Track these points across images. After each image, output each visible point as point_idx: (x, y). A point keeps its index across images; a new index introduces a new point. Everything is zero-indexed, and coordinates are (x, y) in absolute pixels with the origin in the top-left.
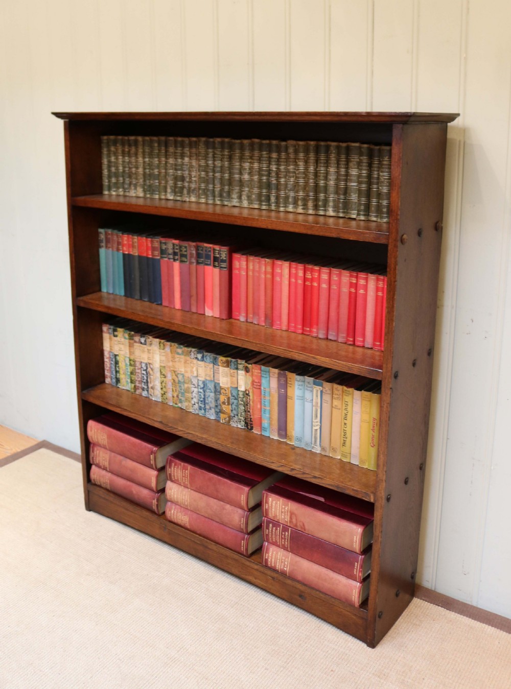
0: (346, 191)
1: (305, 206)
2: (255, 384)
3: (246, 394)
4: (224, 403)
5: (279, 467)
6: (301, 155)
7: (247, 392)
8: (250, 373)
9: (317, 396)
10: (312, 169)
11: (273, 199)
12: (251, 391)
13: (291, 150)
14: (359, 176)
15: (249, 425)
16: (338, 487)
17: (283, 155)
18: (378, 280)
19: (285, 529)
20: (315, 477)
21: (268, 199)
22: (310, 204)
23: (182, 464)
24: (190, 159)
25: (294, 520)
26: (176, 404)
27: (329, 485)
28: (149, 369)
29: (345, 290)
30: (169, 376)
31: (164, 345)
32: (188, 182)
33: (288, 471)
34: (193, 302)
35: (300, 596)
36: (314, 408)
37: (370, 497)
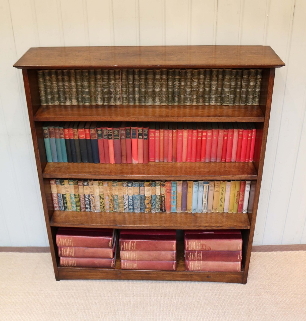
0: (222, 92)
1: (198, 101)
2: (168, 191)
3: (162, 196)
4: (148, 204)
5: (197, 228)
6: (196, 77)
7: (163, 195)
8: (165, 187)
9: (206, 189)
10: (201, 83)
11: (177, 99)
12: (165, 195)
13: (189, 74)
14: (230, 85)
15: (163, 210)
16: (231, 227)
17: (183, 77)
18: (239, 131)
19: (199, 252)
20: (218, 227)
21: (173, 99)
22: (201, 100)
23: (131, 241)
24: (115, 81)
25: (204, 247)
26: (112, 210)
27: (226, 228)
28: (91, 197)
29: (221, 138)
30: (107, 198)
31: (102, 183)
32: (114, 94)
33: (202, 228)
34: (124, 158)
35: (207, 277)
36: (204, 194)
37: (248, 227)
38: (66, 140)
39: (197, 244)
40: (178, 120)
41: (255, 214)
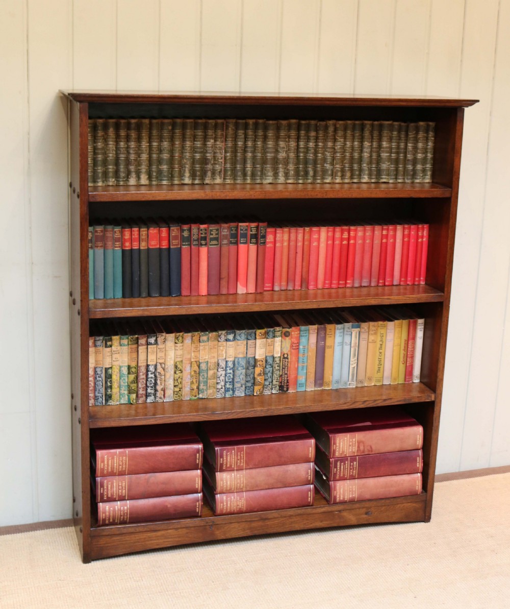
0: (379, 160)
1: (343, 177)
2: (294, 345)
3: (284, 357)
4: (259, 375)
5: (351, 405)
6: (340, 133)
7: (286, 356)
8: (290, 337)
9: (356, 337)
10: (349, 144)
11: (311, 173)
12: (289, 354)
13: (331, 129)
14: (391, 148)
15: (283, 388)
16: (405, 400)
17: (321, 134)
18: (404, 229)
19: (353, 459)
20: (385, 400)
21: (306, 173)
22: (348, 174)
23: (236, 447)
24: (215, 141)
25: (362, 448)
26: (196, 396)
27: (398, 401)
28: (160, 369)
29: (377, 242)
30: (187, 369)
31: (183, 338)
32: (212, 164)
33: (360, 405)
34: (224, 283)
35: (367, 514)
36: (352, 349)
37: (431, 397)
38: (123, 252)
39: (350, 442)
40: (326, 195)
41: (442, 368)
